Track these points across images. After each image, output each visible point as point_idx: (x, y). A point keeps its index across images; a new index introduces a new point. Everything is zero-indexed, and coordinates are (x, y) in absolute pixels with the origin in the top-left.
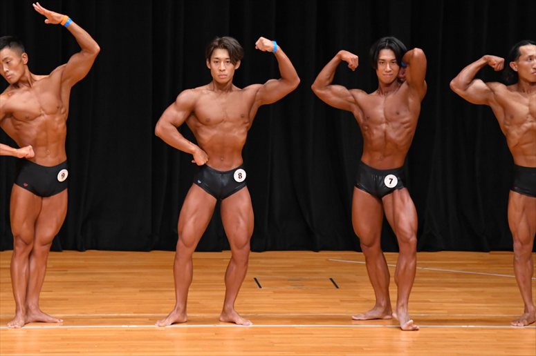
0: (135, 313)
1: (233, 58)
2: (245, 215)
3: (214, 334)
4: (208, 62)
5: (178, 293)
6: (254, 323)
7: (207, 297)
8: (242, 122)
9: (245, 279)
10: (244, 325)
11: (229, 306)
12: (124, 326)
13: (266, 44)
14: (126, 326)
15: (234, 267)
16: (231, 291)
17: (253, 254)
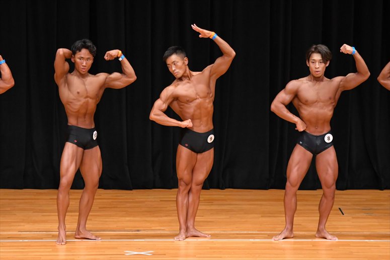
0: (258, 231)
1: (324, 59)
2: (332, 165)
3: (311, 246)
4: (307, 62)
5: (287, 217)
6: (339, 239)
7: (307, 220)
8: (329, 102)
9: (333, 208)
10: (333, 240)
11: (321, 227)
12: (251, 240)
13: (348, 49)
14: (253, 240)
15: (325, 201)
16: (323, 216)
17: (338, 192)
